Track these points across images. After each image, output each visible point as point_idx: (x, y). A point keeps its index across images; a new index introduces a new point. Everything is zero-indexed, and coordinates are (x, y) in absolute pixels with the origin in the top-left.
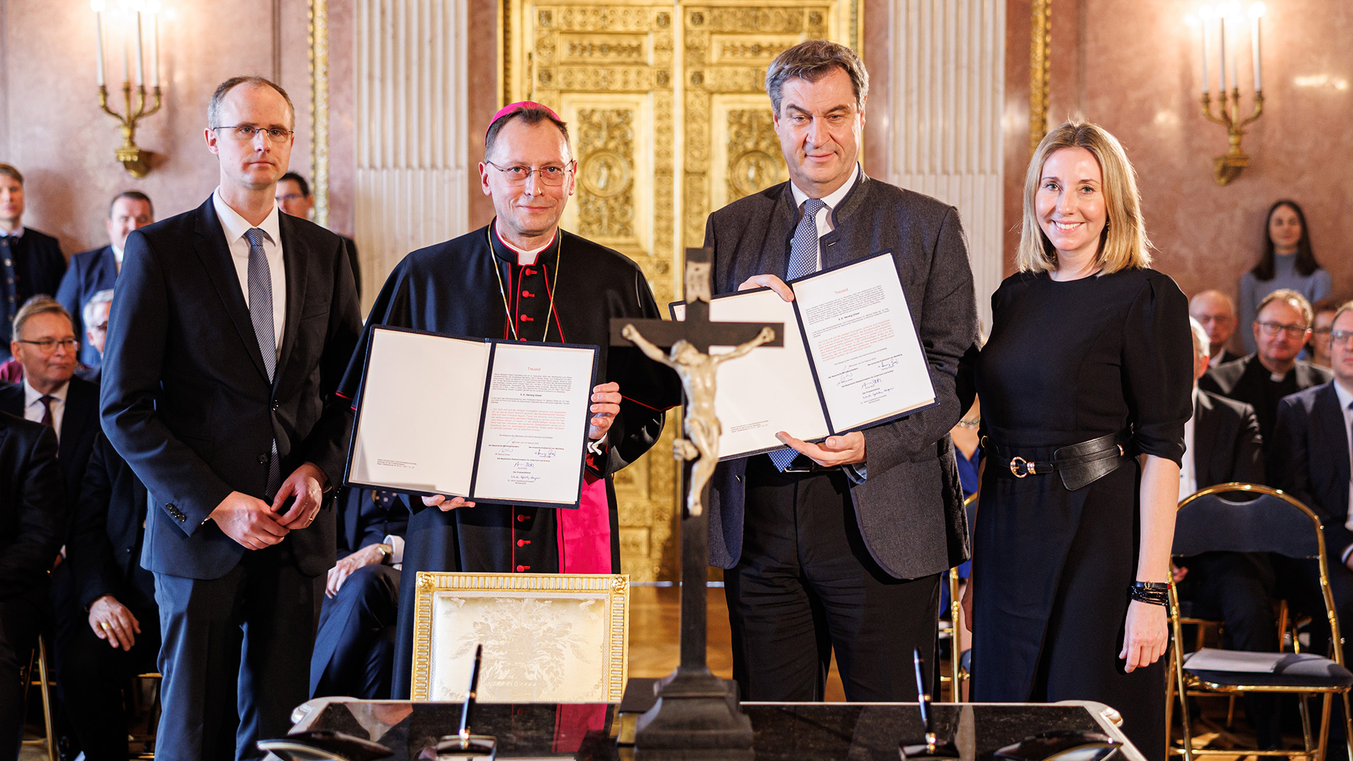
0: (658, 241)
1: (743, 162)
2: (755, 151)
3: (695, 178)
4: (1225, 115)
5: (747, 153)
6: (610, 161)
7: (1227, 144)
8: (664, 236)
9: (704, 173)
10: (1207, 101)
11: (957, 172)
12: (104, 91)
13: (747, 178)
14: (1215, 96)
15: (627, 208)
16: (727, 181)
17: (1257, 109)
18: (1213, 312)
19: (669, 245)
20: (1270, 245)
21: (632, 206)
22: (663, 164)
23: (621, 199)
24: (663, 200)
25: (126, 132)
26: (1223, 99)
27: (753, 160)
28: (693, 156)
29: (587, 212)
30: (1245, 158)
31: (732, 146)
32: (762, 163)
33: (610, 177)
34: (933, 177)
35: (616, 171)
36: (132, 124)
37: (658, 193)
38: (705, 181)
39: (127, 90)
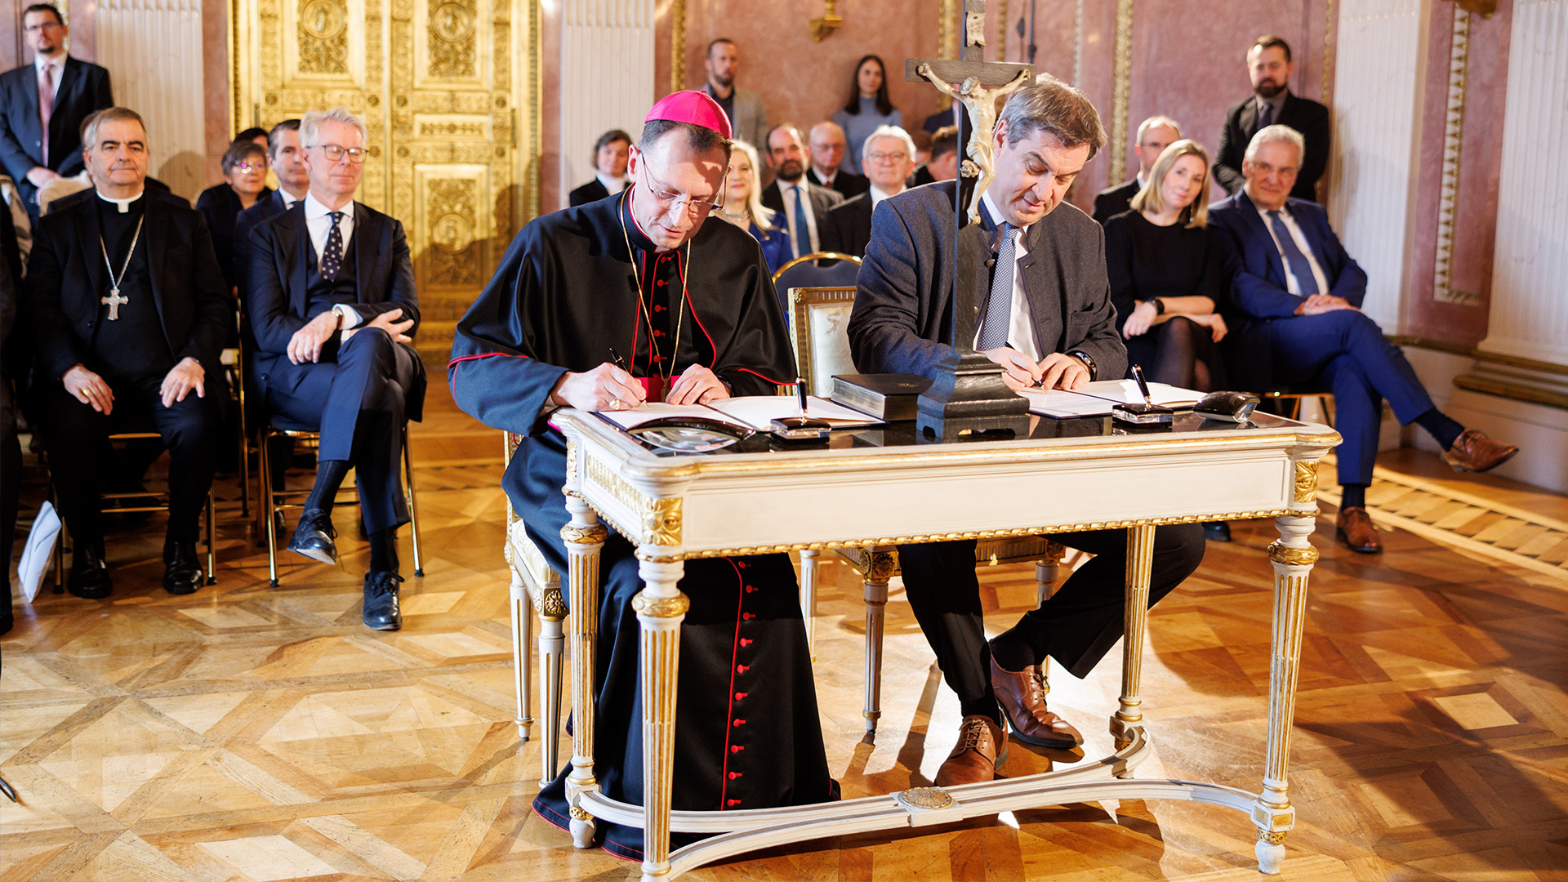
0: (370, 78)
1: (441, 12)
2: (452, 3)
3: (401, 24)
5: (444, 4)
6: (326, 7)
7: (824, 10)
8: (374, 73)
9: (408, 21)
11: (618, 25)
13: (445, 26)
15: (342, 48)
16: (429, 27)
18: (831, 141)
19: (379, 80)
20: (856, 89)
21: (346, 47)
22: (373, 11)
23: (336, 41)
24: (373, 42)
27: (449, 10)
28: (398, 5)
29: (306, 51)
32: (457, 13)
33: (327, 24)
34: (599, 29)
35: (331, 17)
37: (368, 37)
38: (410, 27)
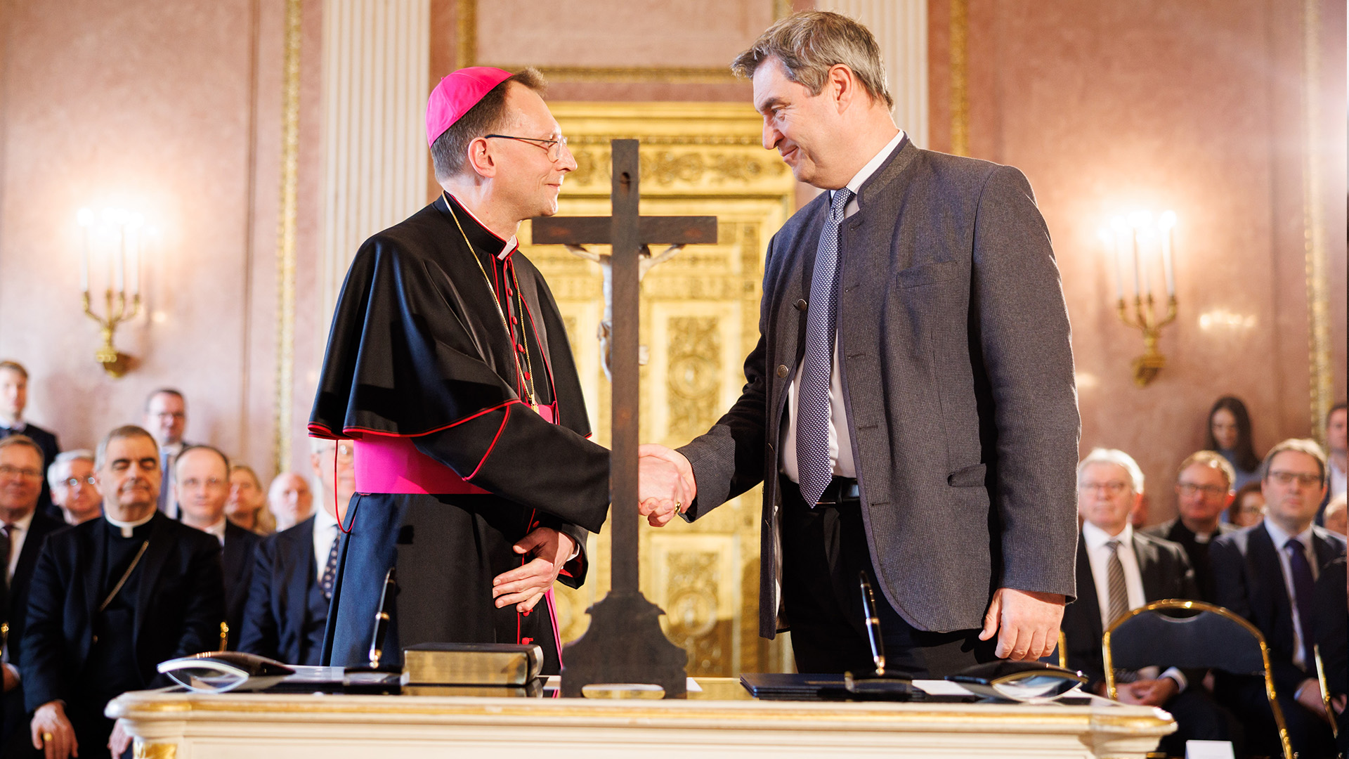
1: (681, 364)
2: (693, 355)
4: (1141, 319)
5: (685, 356)
7: (1143, 346)
10: (1122, 305)
12: (87, 296)
13: (686, 380)
14: (1130, 300)
17: (1170, 312)
25: (105, 334)
26: (1138, 302)
27: (690, 363)
30: (1160, 358)
31: (672, 350)
36: (112, 326)
39: (109, 296)
